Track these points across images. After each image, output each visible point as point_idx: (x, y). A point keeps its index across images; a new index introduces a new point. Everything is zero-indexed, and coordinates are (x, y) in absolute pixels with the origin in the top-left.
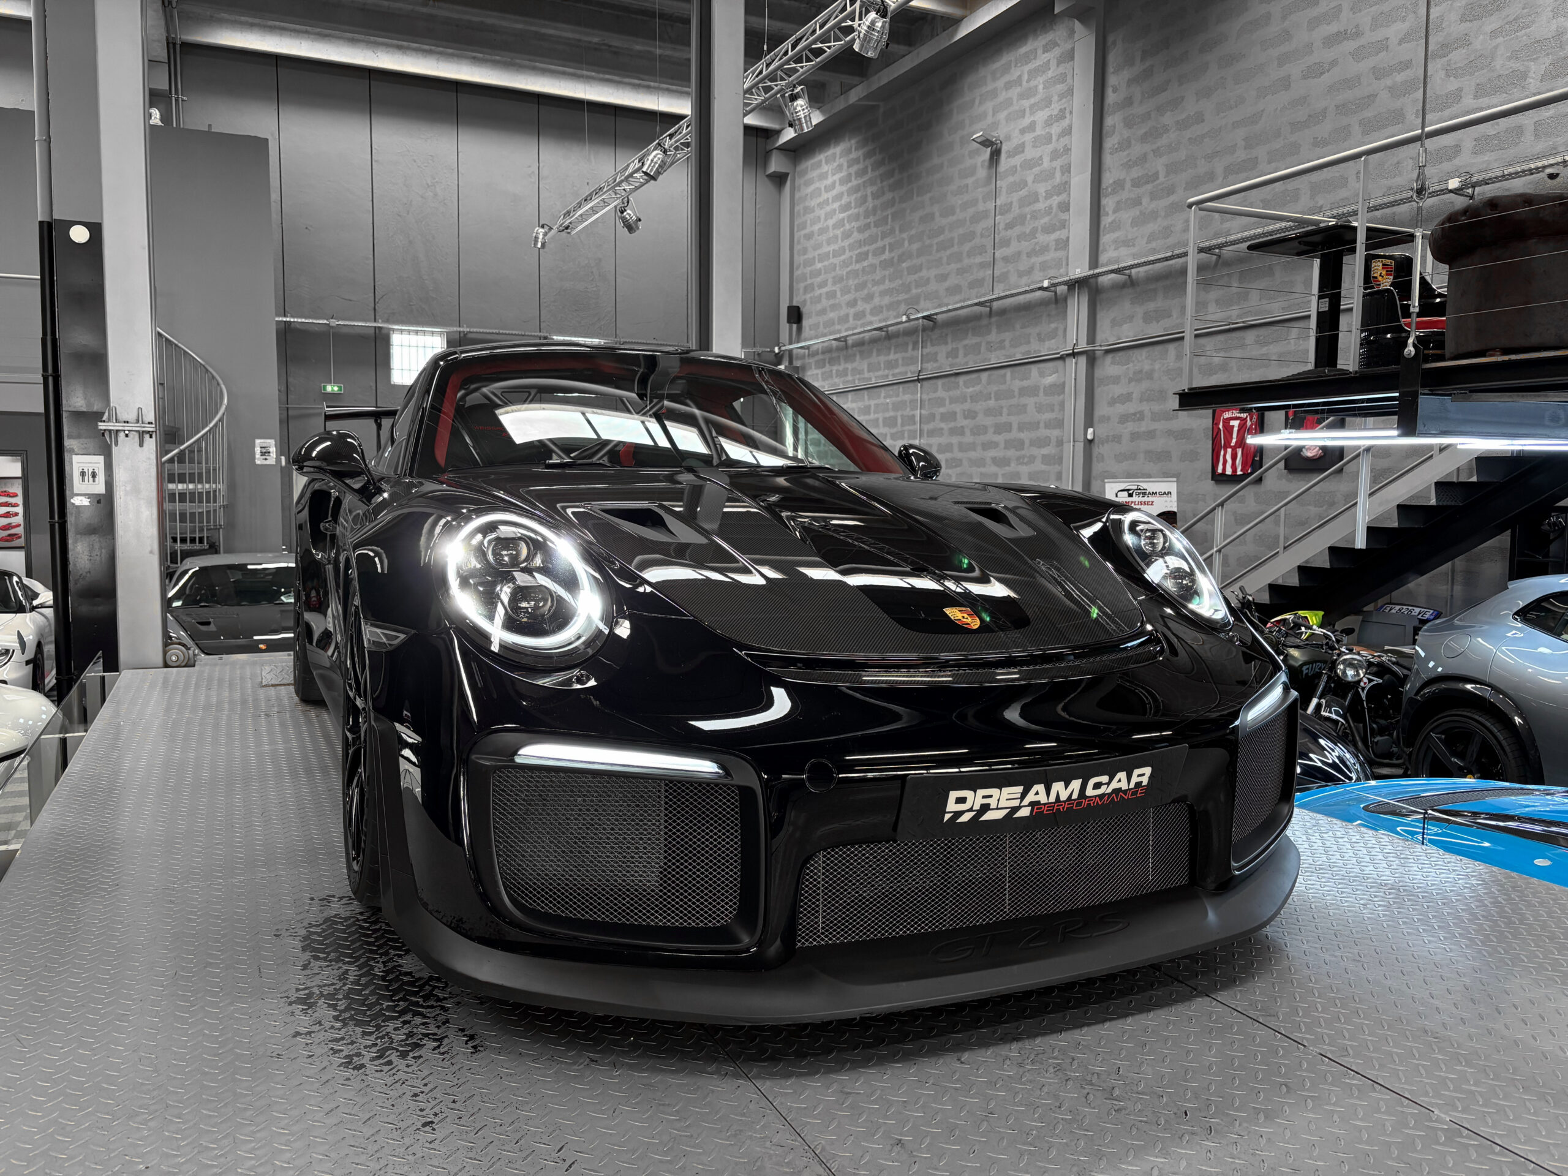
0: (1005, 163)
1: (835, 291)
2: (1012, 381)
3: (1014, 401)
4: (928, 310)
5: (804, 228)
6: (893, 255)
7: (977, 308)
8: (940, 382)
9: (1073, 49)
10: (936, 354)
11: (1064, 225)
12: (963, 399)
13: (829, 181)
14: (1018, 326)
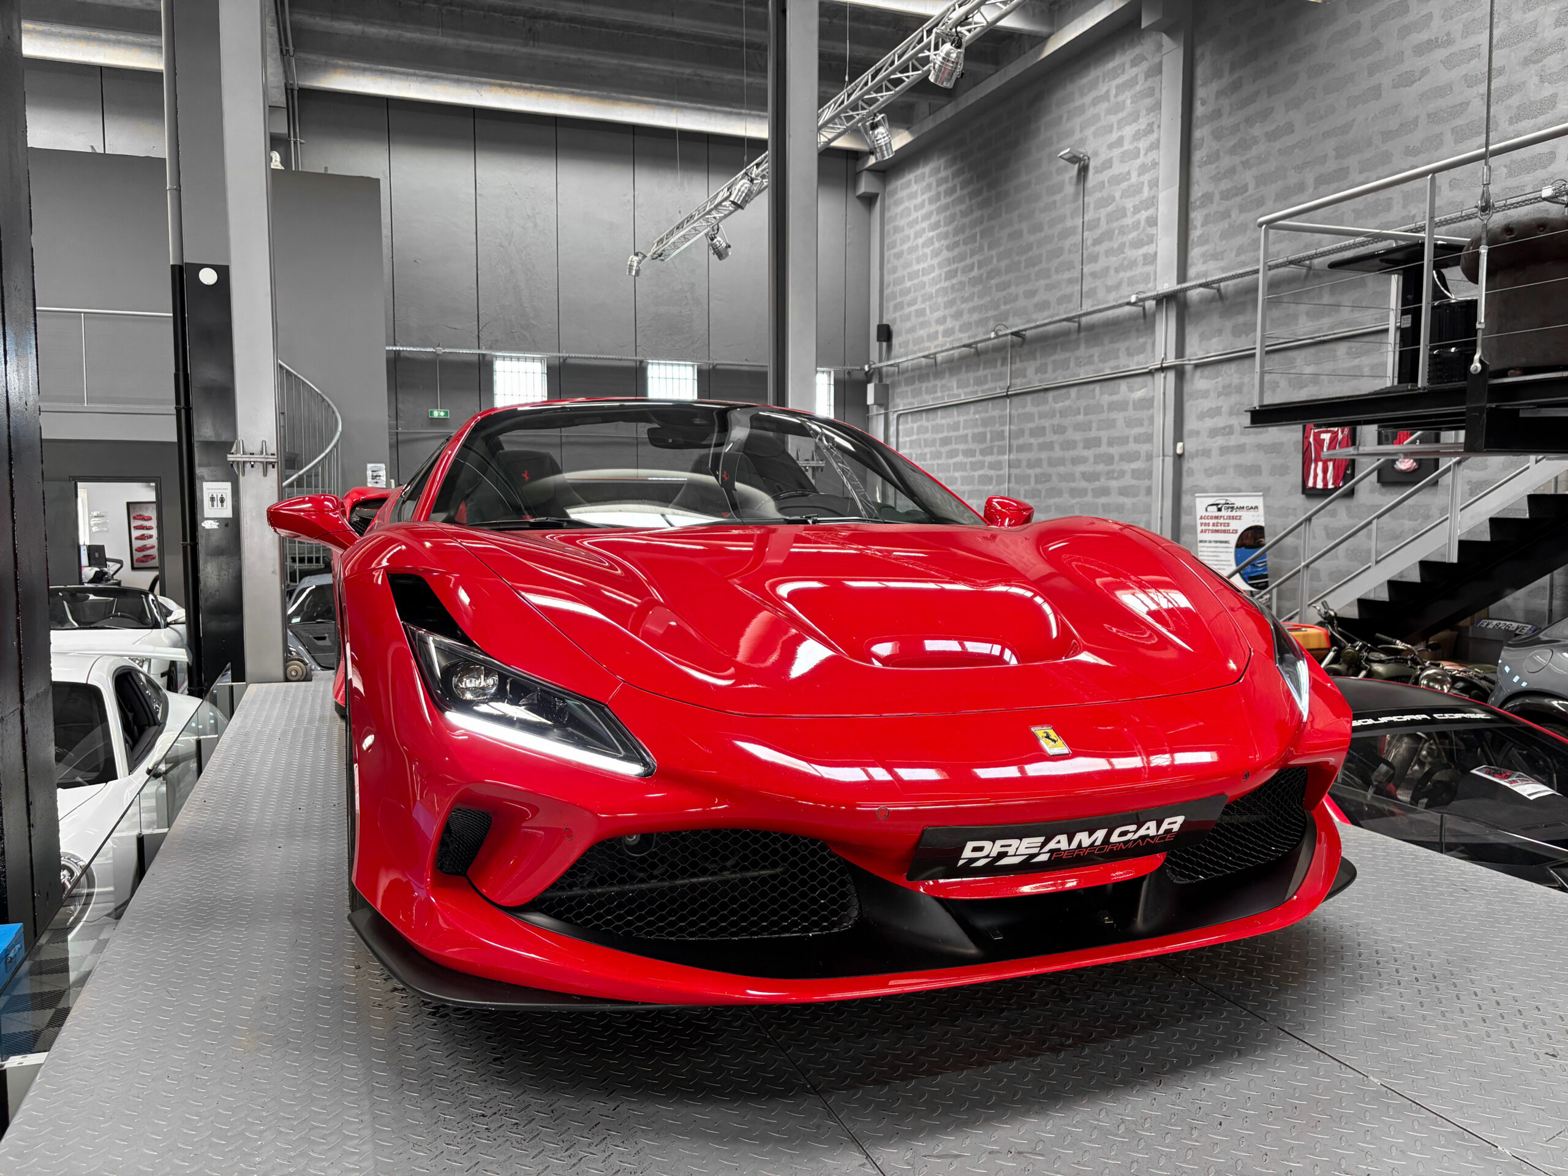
0: (1092, 179)
1: (924, 309)
2: (1102, 396)
3: (1104, 416)
4: (1017, 326)
5: (894, 247)
6: (982, 271)
7: (1065, 323)
8: (1029, 398)
9: (1161, 63)
10: (1025, 369)
11: (1151, 240)
12: (1052, 414)
13: (919, 200)
14: (1106, 341)
